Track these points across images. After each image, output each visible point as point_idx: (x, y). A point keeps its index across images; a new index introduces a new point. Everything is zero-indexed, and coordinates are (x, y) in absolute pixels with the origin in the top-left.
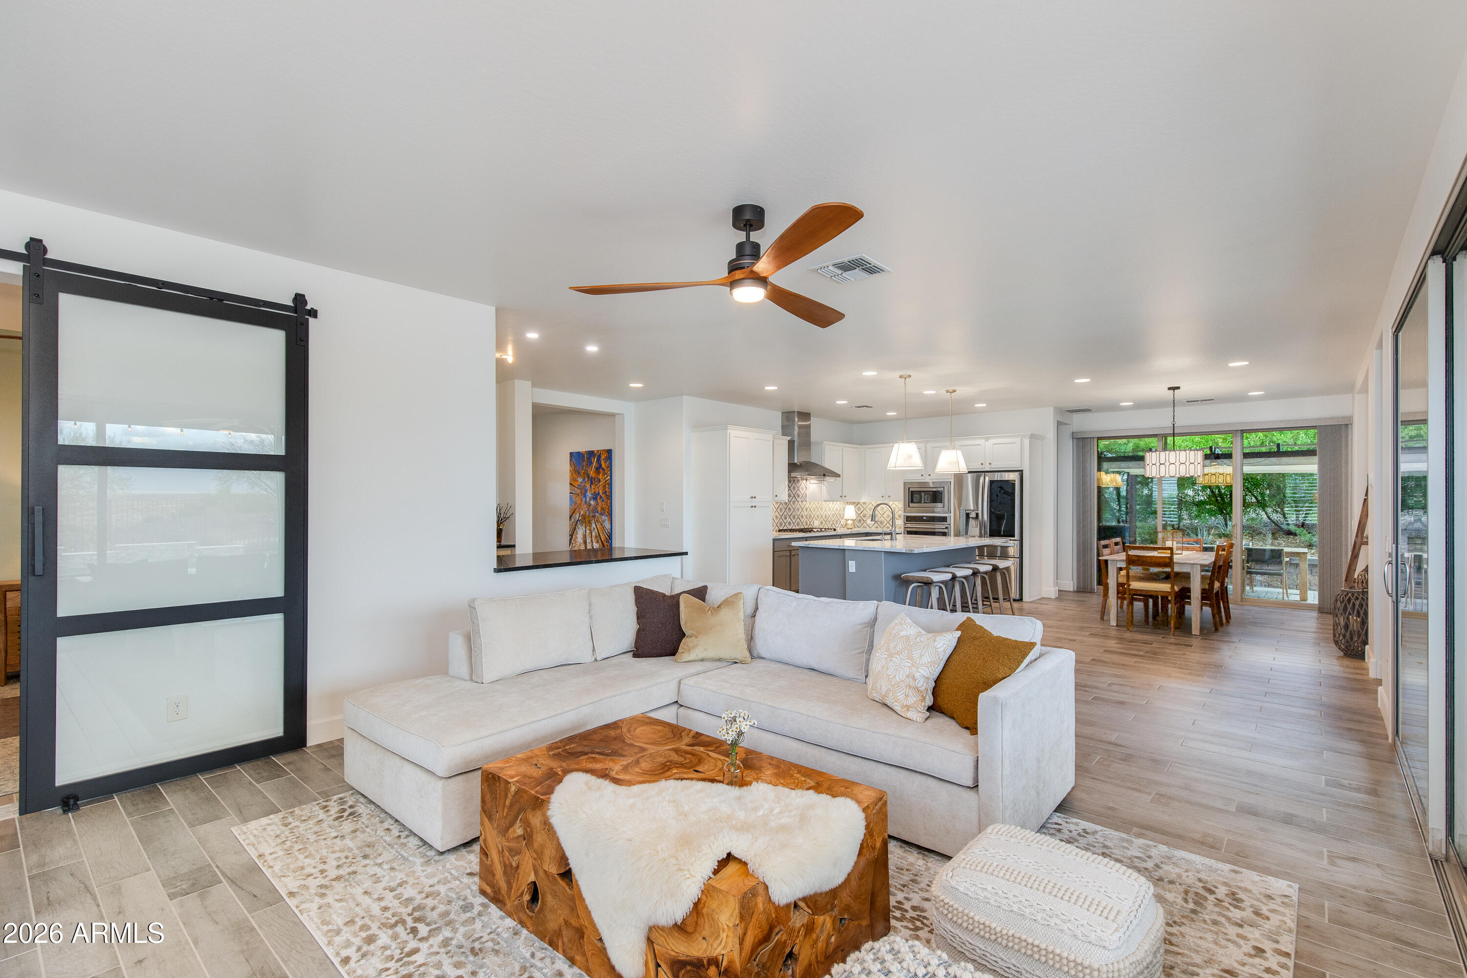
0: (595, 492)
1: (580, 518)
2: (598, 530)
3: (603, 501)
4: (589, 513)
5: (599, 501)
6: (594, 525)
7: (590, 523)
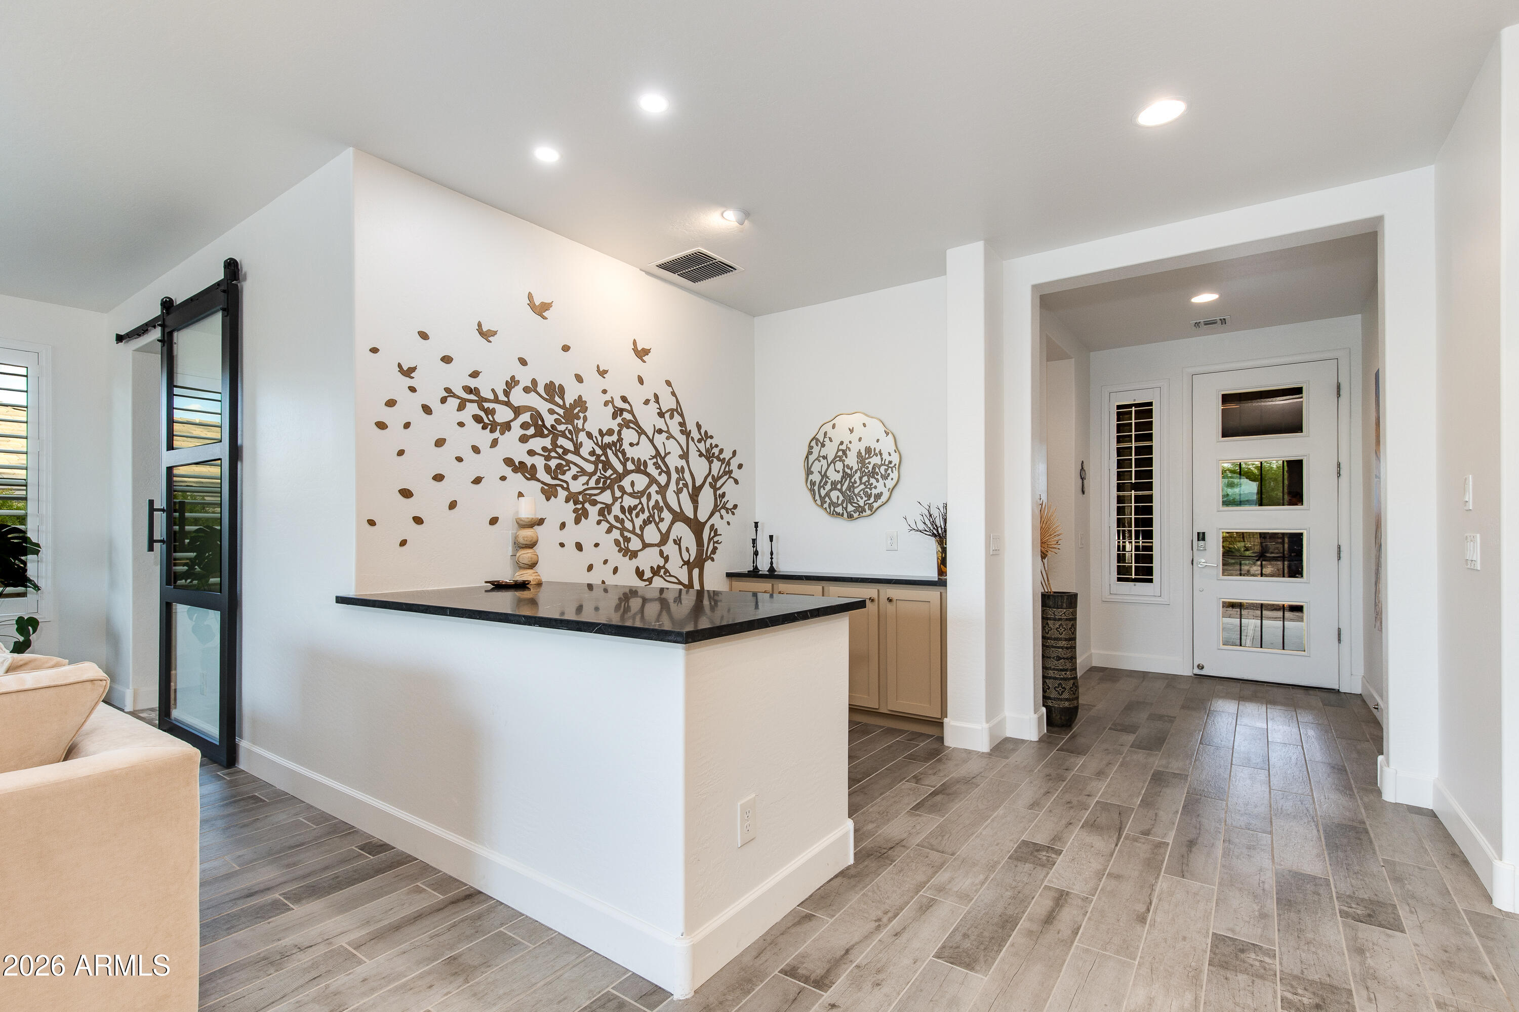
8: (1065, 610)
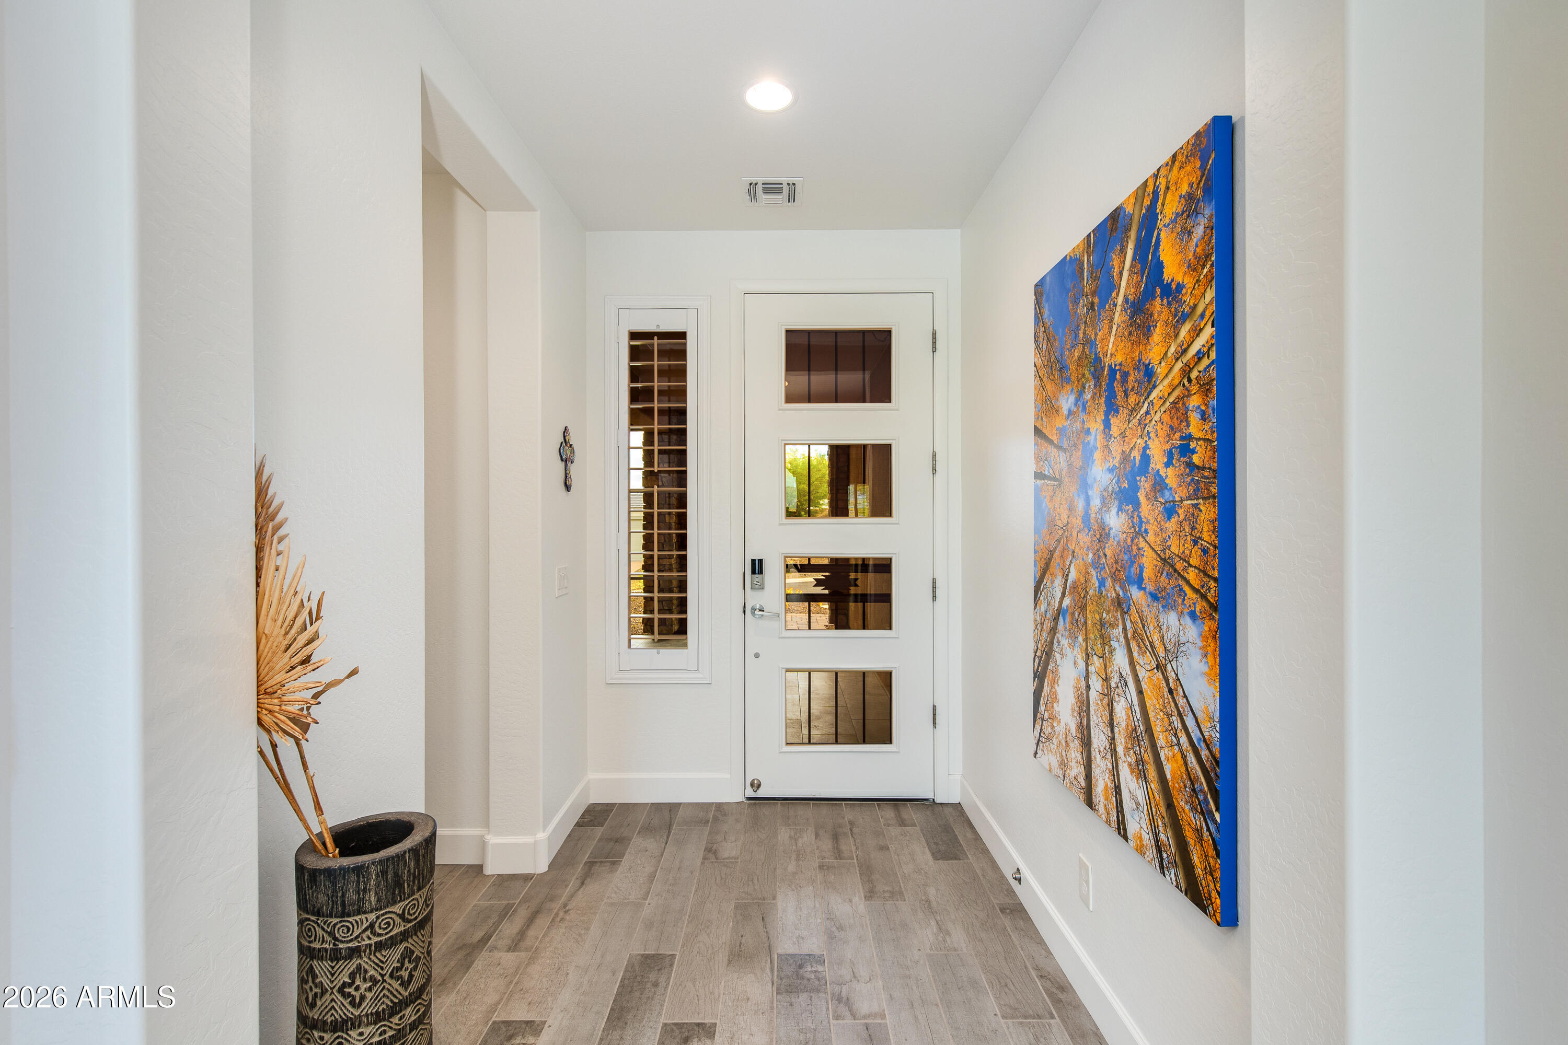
0: (1126, 457)
1: (1067, 602)
2: (1140, 692)
3: (1170, 512)
4: (1102, 583)
5: (1146, 509)
6: (1120, 660)
7: (1105, 641)
8: (372, 917)
